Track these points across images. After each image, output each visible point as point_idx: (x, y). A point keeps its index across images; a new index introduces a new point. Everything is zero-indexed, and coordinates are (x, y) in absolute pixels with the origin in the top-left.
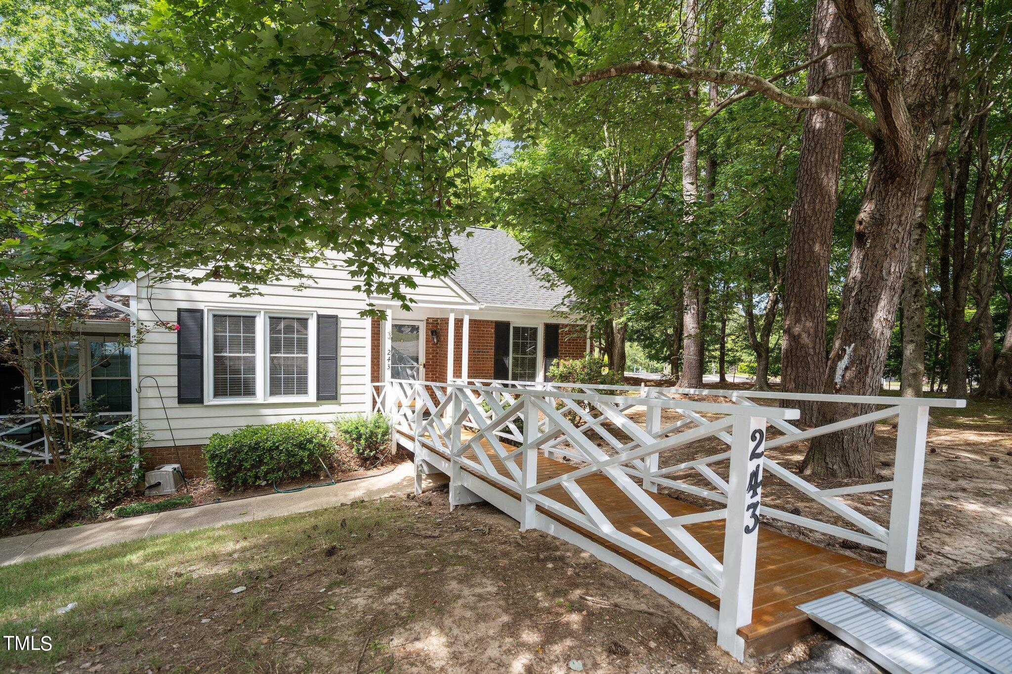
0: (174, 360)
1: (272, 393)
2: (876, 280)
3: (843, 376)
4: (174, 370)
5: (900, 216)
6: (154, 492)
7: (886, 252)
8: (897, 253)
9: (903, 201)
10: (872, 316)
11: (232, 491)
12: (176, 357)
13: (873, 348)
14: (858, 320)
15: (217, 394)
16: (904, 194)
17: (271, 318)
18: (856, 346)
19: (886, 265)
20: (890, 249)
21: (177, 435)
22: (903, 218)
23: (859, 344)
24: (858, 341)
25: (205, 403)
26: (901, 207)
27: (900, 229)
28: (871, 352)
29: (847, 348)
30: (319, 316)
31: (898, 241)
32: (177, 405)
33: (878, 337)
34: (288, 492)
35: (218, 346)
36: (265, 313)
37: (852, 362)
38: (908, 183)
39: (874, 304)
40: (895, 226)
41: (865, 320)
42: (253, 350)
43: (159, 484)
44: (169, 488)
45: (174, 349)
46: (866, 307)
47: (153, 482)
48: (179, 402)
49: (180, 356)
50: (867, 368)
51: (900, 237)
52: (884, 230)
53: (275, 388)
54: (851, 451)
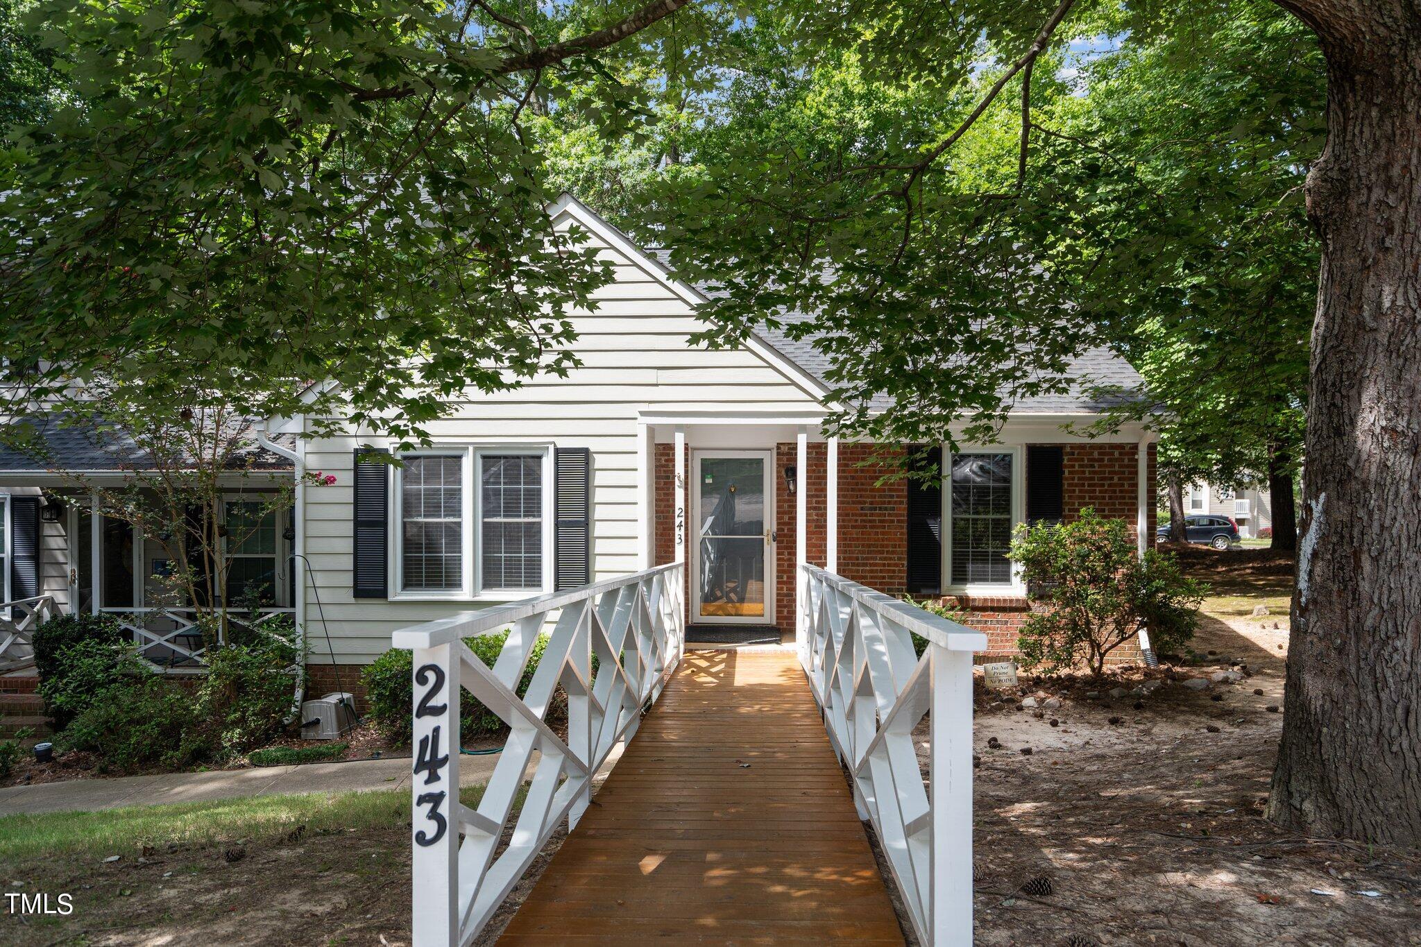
0: (349, 528)
1: (487, 584)
2: (1350, 333)
3: (1311, 573)
4: (348, 545)
5: (1387, 167)
6: (312, 734)
7: (1364, 260)
8: (1393, 259)
9: (1388, 128)
10: (1353, 423)
11: (399, 744)
12: (351, 524)
13: (1366, 505)
14: (1325, 432)
15: (407, 584)
16: (1385, 111)
17: (484, 457)
18: (1328, 498)
19: (1367, 291)
20: (1372, 250)
21: (338, 647)
22: (1396, 171)
23: (1334, 494)
24: (1331, 486)
25: (390, 598)
26: (1384, 144)
27: (1391, 200)
28: (1361, 513)
29: (1313, 504)
30: (558, 451)
31: (1390, 231)
32: (353, 600)
33: (1373, 476)
34: (477, 753)
35: (408, 507)
36: (476, 449)
37: (1323, 538)
38: (1390, 83)
39: (1353, 392)
40: (1377, 194)
41: (1339, 432)
42: (458, 513)
43: (317, 722)
44: (330, 731)
45: (349, 512)
46: (1338, 401)
47: (312, 718)
48: (355, 596)
49: (357, 523)
50: (1357, 554)
51: (1396, 218)
52: (1353, 206)
53: (491, 576)
54: (1342, 769)
